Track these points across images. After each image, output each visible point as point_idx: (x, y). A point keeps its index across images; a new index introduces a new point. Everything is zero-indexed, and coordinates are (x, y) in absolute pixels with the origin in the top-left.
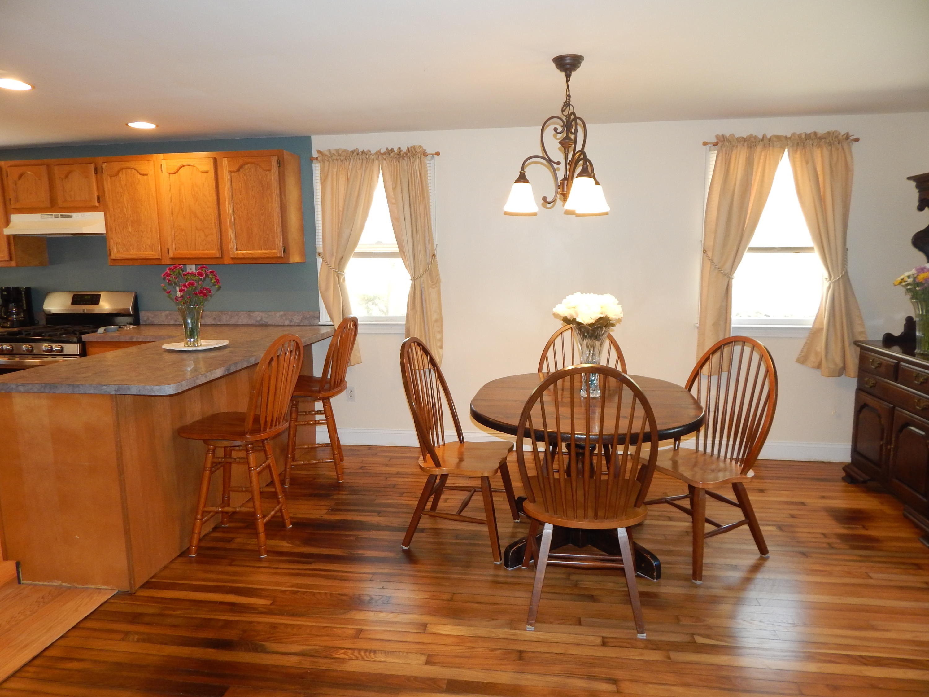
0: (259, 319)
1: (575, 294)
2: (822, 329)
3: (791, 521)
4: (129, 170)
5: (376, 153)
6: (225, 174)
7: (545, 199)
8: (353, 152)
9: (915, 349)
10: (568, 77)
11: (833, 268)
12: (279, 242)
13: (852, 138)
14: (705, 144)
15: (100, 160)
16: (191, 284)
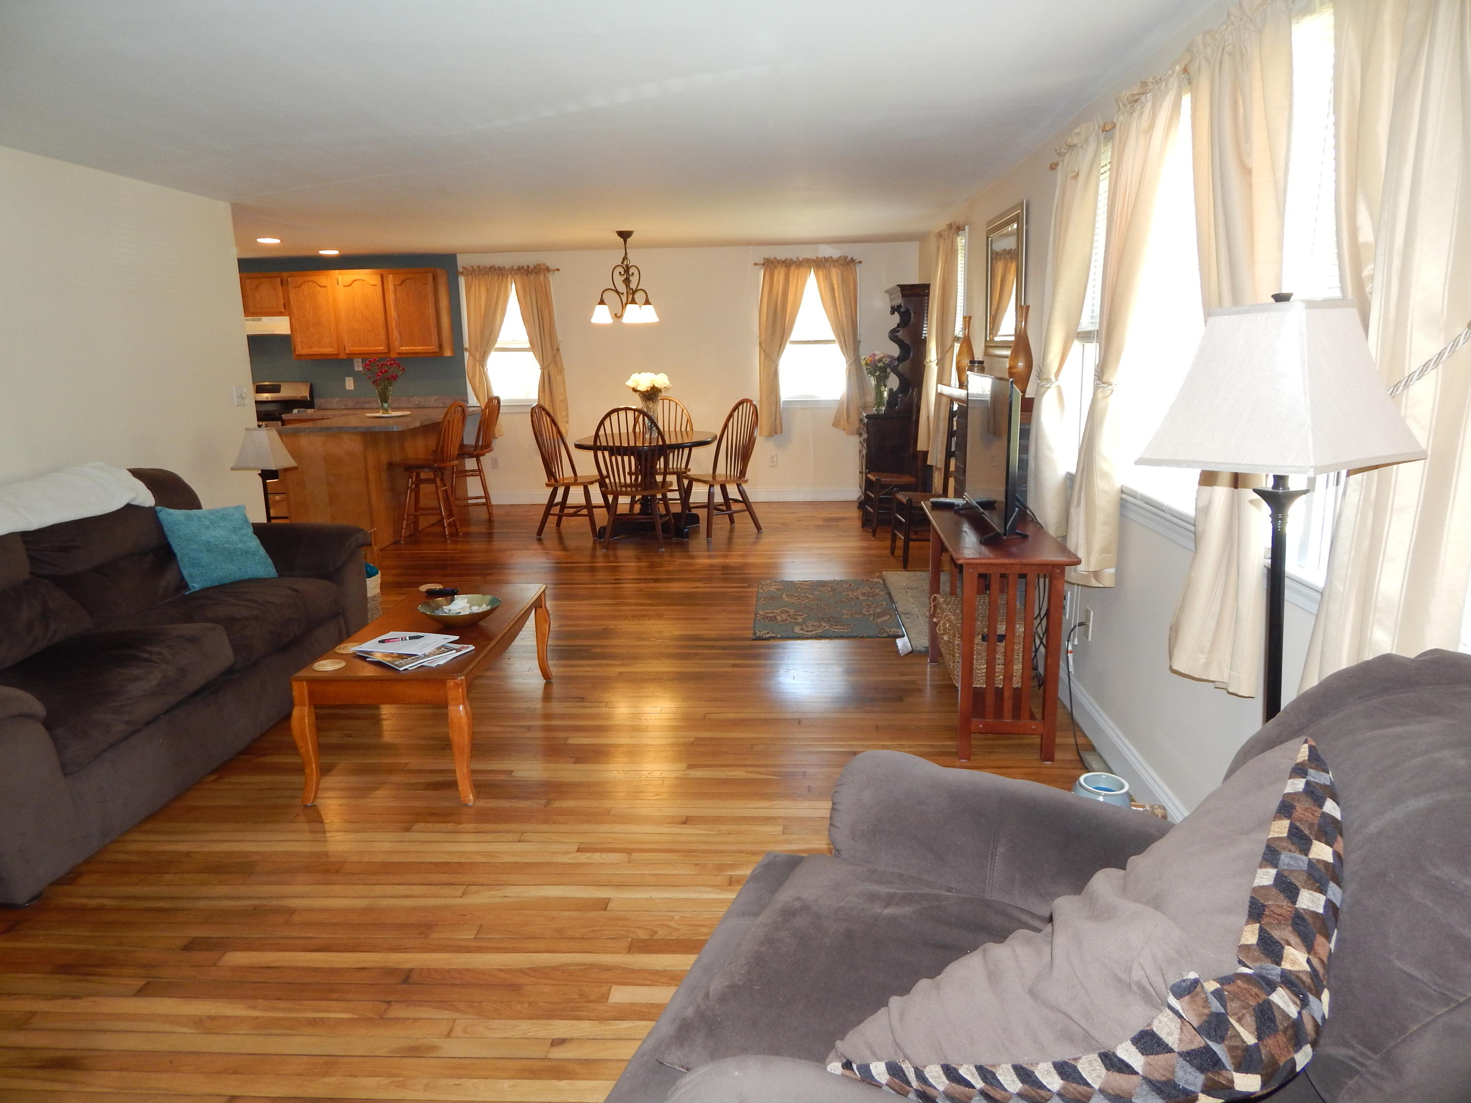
0: (417, 403)
1: (643, 374)
4: (310, 283)
5: (509, 269)
6: (390, 286)
7: (616, 315)
8: (491, 268)
10: (625, 242)
11: (848, 355)
12: (435, 340)
13: (856, 261)
14: (756, 264)
15: (285, 274)
16: (386, 371)
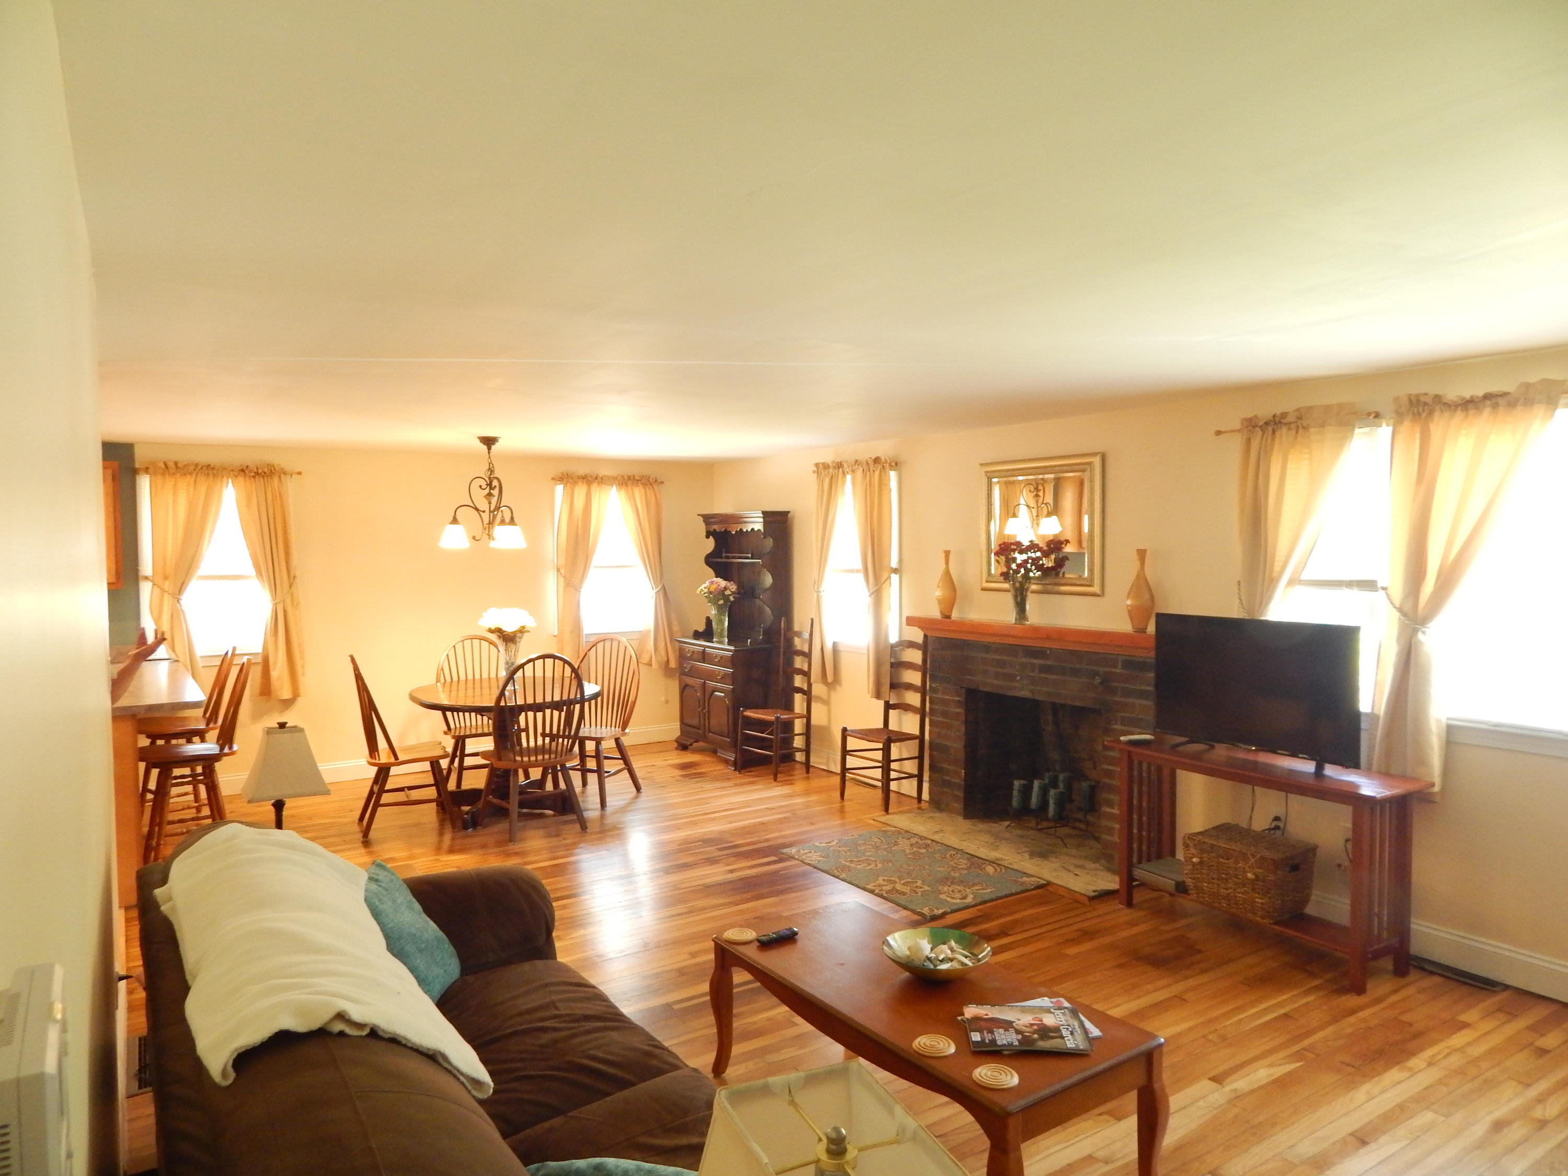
2: (650, 631)
3: (648, 775)
5: (226, 468)
7: (474, 538)
8: (195, 465)
9: (713, 638)
10: (489, 449)
11: (654, 582)
13: (659, 481)
